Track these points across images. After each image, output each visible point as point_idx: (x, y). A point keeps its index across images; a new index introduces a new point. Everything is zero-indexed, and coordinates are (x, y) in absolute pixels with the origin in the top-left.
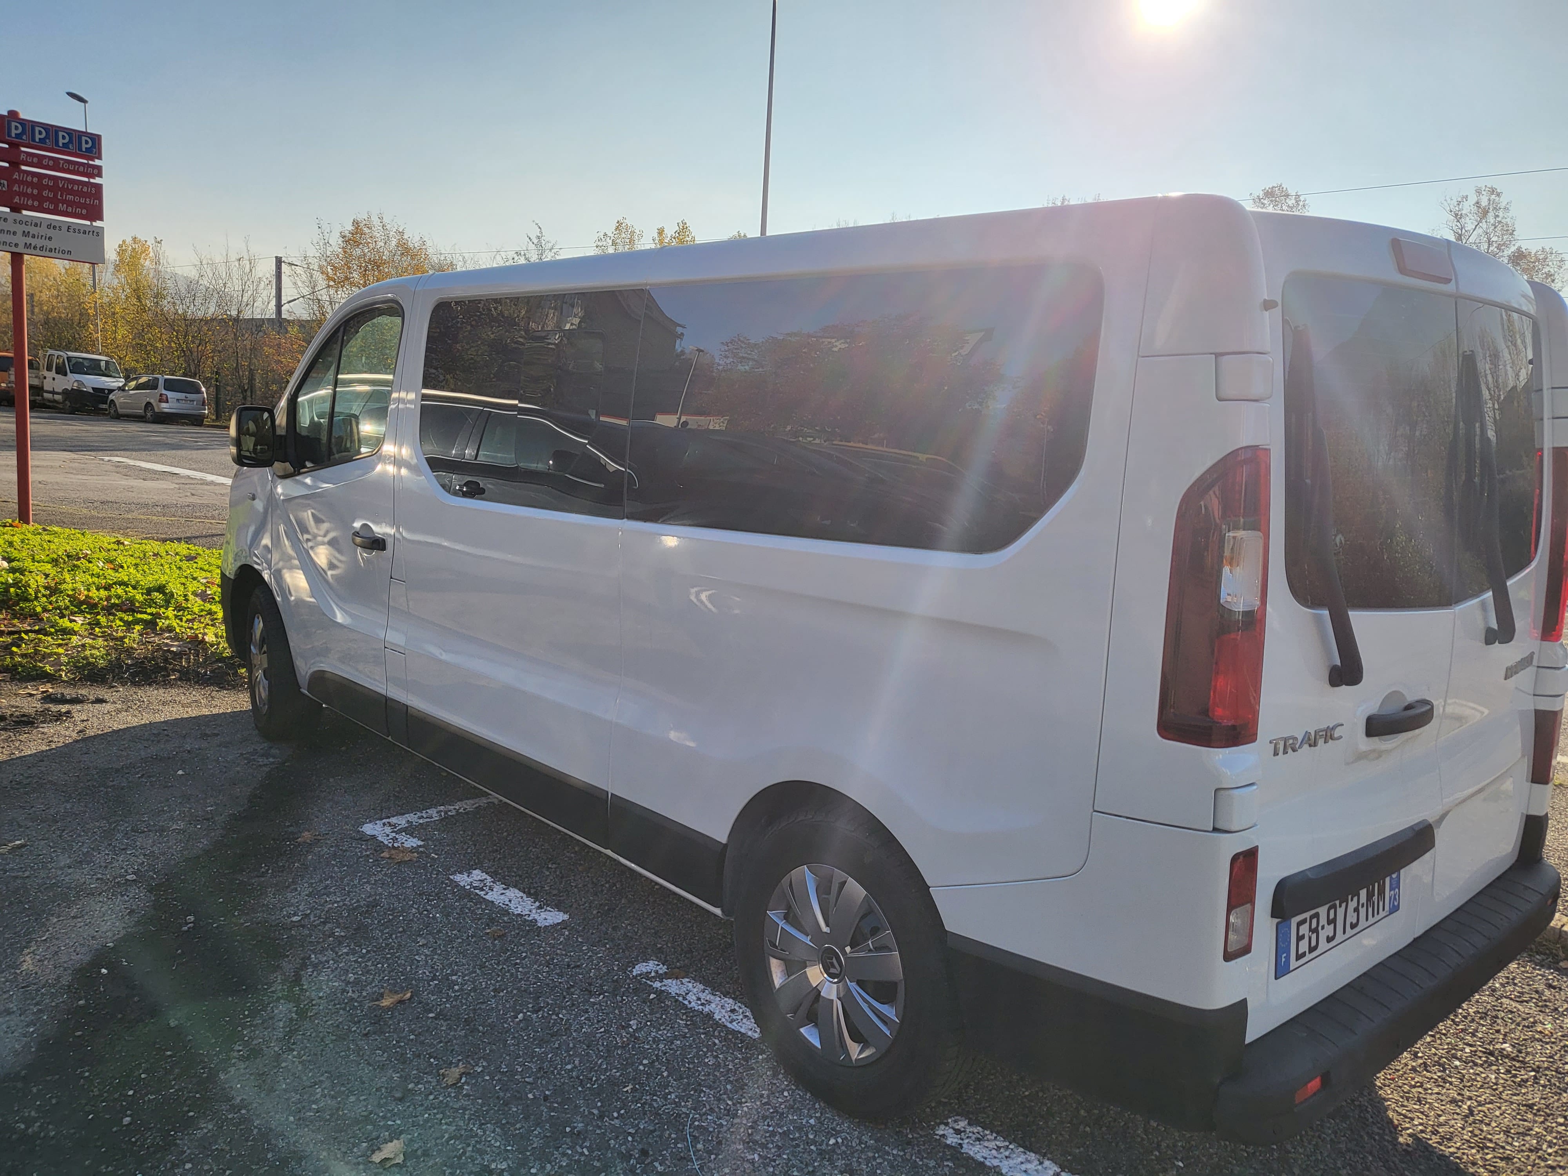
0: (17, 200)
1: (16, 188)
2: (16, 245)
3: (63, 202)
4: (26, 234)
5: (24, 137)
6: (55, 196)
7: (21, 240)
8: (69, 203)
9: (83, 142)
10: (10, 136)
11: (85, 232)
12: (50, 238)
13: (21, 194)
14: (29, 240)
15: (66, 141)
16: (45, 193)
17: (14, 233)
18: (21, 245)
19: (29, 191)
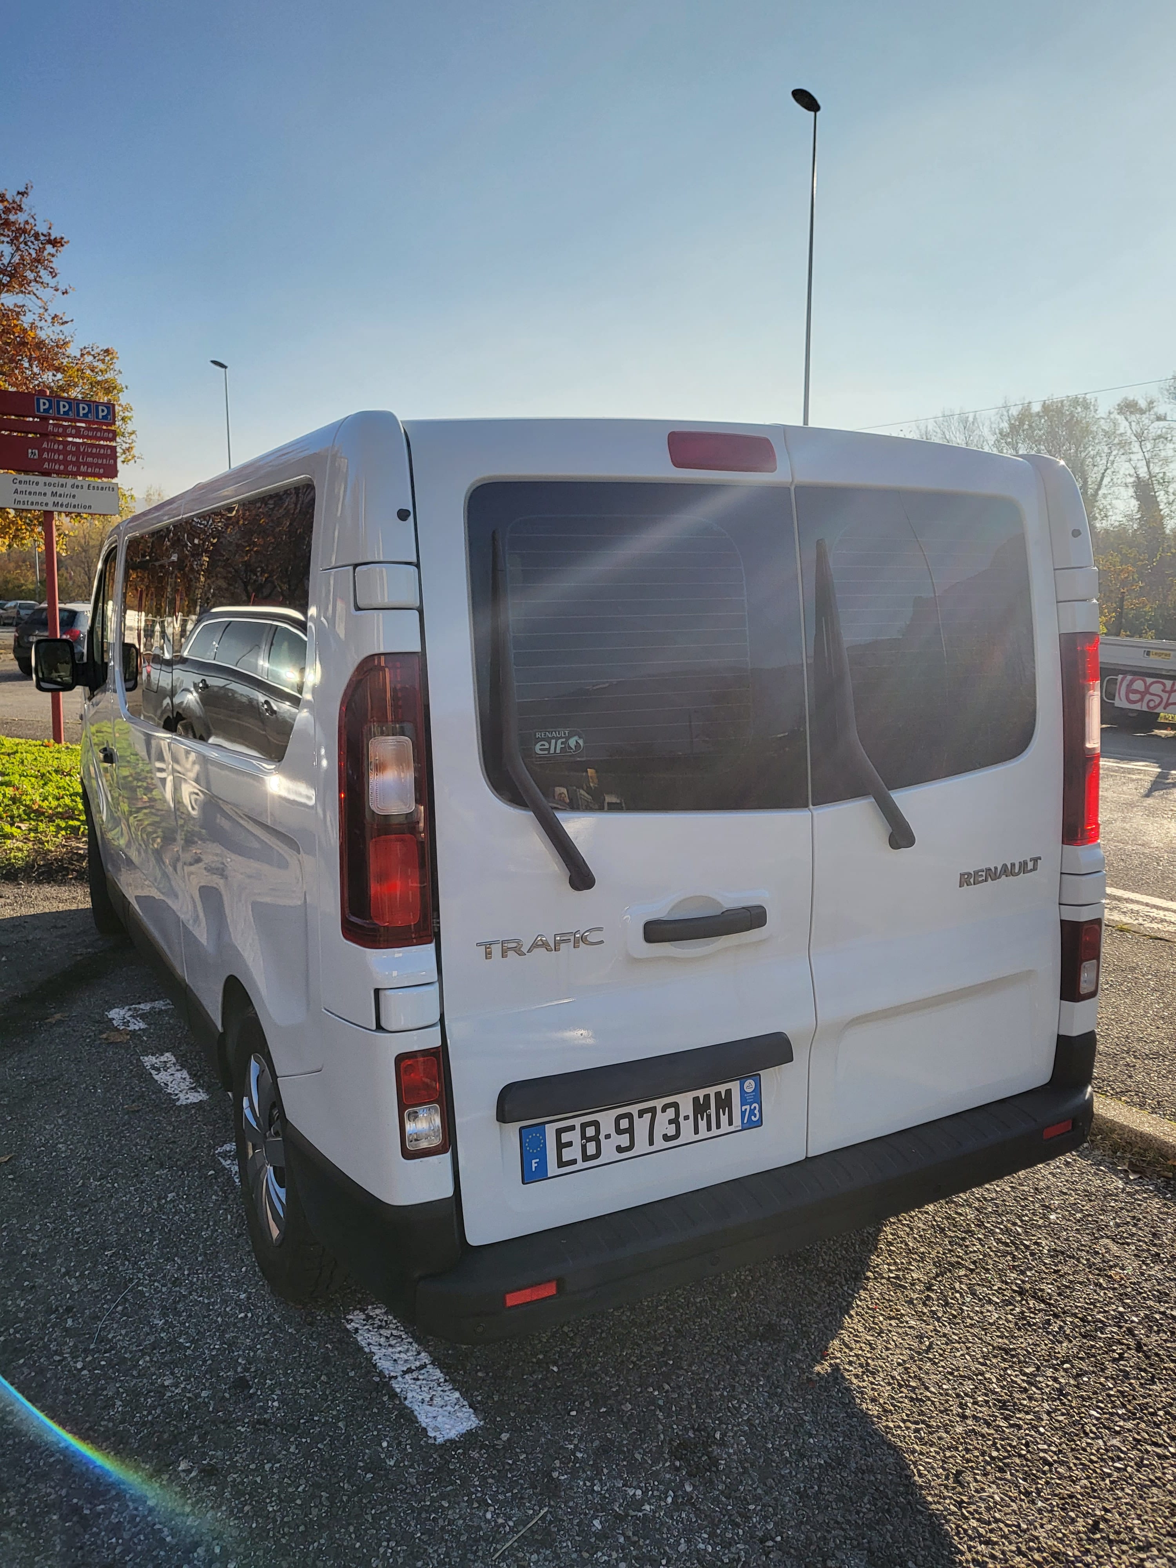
0: (46, 466)
1: (45, 455)
2: (47, 504)
3: (84, 464)
4: (54, 494)
5: (51, 411)
6: (78, 459)
7: (50, 500)
8: (89, 465)
9: (100, 411)
10: (39, 410)
11: (102, 489)
12: (74, 496)
13: (50, 461)
14: (57, 499)
15: (86, 411)
16: (69, 458)
17: (45, 494)
18: (51, 504)
19: (56, 457)
